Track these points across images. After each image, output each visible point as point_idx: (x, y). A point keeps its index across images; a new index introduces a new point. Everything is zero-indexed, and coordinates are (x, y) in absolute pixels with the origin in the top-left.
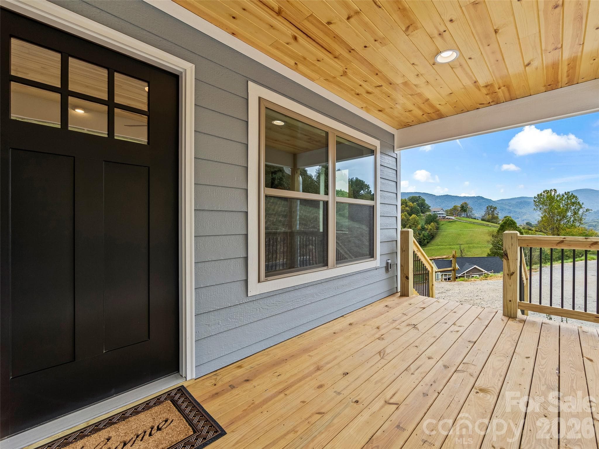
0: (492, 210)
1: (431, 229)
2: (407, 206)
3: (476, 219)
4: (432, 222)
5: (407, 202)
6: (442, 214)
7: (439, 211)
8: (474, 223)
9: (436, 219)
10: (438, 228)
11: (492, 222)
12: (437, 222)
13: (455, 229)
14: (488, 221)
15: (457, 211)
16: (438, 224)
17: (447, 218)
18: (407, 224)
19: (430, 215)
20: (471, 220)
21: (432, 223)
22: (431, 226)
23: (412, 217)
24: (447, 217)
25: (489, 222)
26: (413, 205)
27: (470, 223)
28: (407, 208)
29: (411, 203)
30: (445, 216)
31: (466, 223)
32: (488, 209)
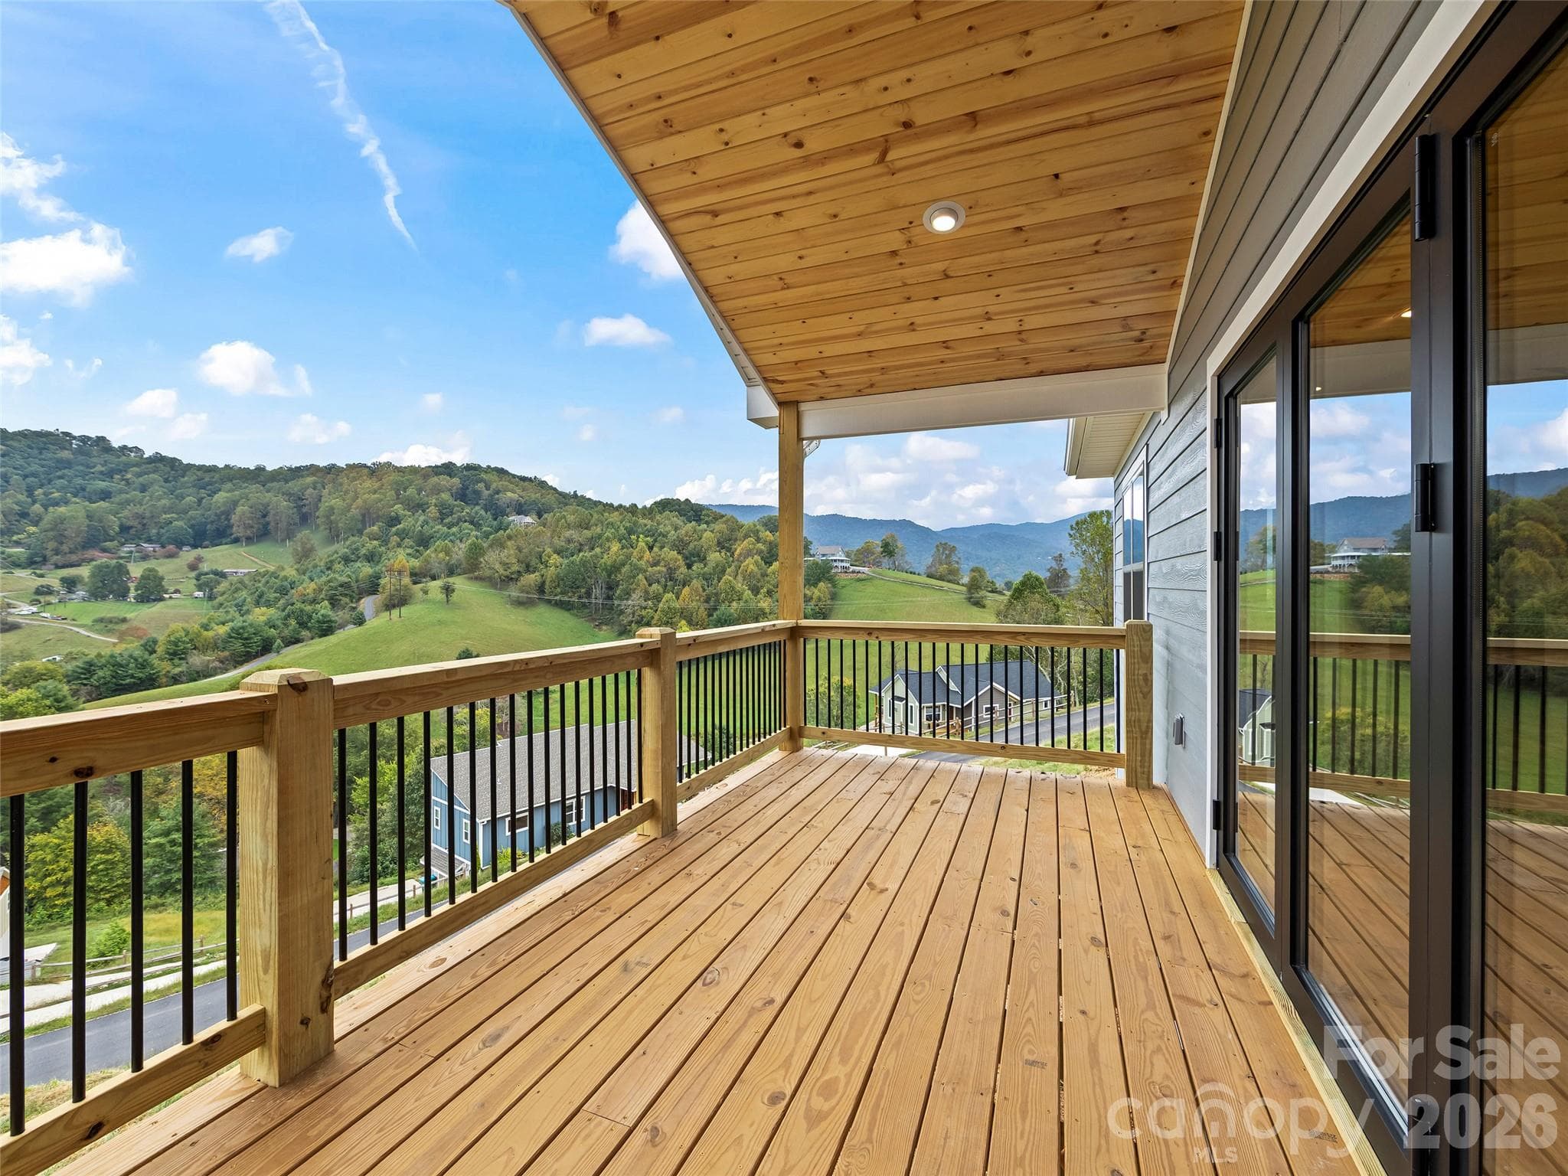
0: (947, 552)
1: (819, 599)
2: (758, 540)
3: (914, 574)
4: (820, 581)
5: (758, 531)
6: (842, 561)
7: (833, 555)
8: (912, 583)
9: (828, 572)
10: (834, 597)
11: (949, 581)
12: (831, 580)
13: (873, 599)
14: (941, 578)
15: (873, 554)
16: (834, 586)
17: (853, 572)
18: (762, 587)
19: (816, 564)
20: (904, 575)
21: (821, 585)
22: (819, 590)
23: (772, 567)
24: (852, 568)
25: (943, 580)
26: (772, 538)
27: (905, 582)
28: (760, 546)
29: (768, 533)
30: (848, 565)
31: (894, 584)
32: (938, 550)
